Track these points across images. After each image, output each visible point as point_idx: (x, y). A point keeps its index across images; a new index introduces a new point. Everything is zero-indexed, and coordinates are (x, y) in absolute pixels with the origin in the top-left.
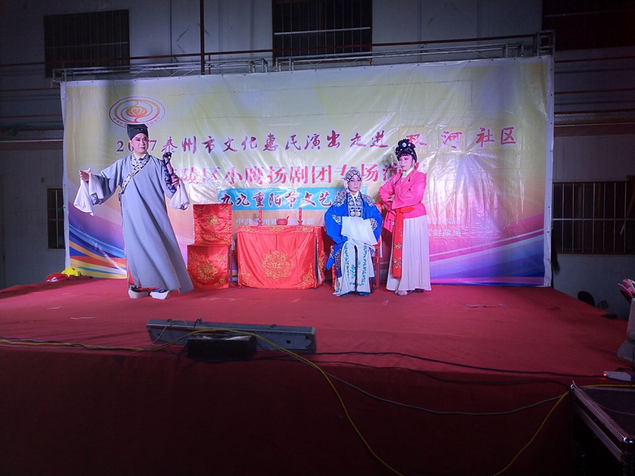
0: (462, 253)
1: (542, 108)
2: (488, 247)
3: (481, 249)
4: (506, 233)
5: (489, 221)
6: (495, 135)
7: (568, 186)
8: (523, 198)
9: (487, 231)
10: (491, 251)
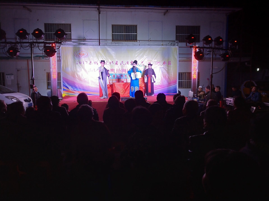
0: (160, 88)
1: (176, 57)
2: (166, 87)
3: (164, 87)
4: (169, 84)
5: (166, 81)
6: (167, 62)
7: (181, 73)
8: (173, 76)
9: (166, 83)
10: (166, 88)
